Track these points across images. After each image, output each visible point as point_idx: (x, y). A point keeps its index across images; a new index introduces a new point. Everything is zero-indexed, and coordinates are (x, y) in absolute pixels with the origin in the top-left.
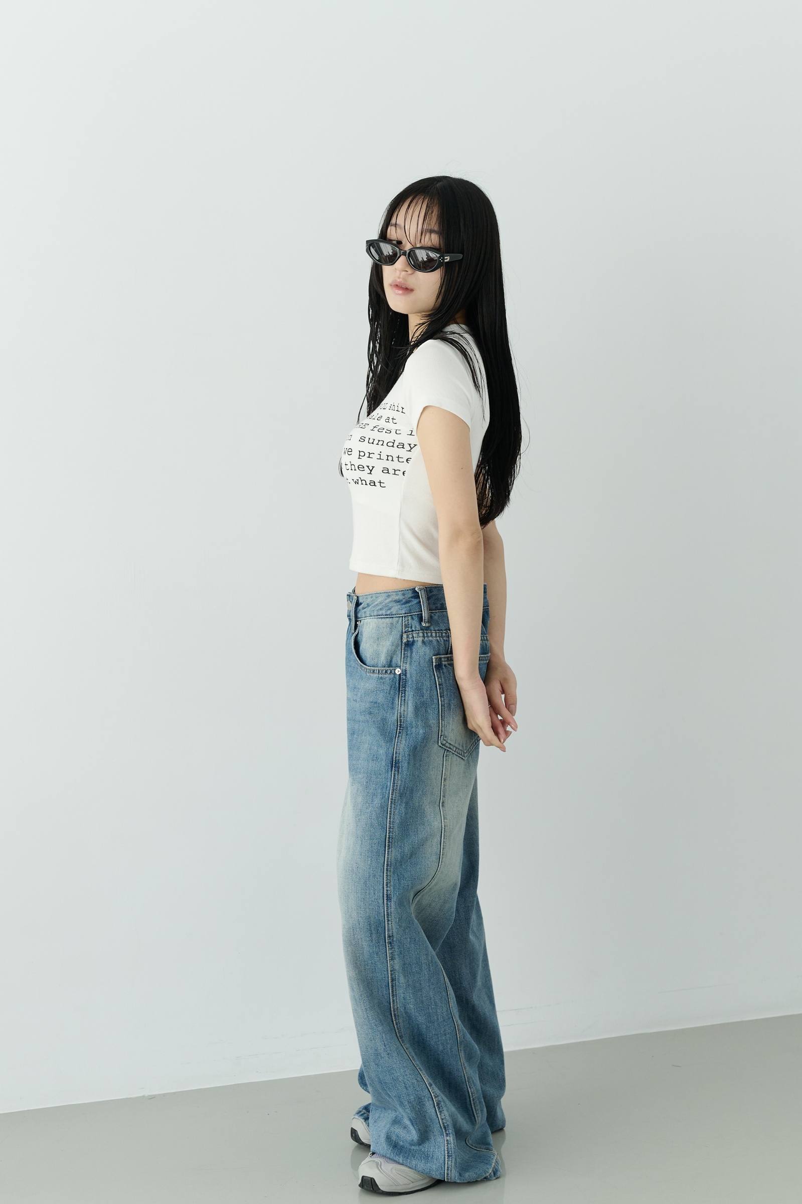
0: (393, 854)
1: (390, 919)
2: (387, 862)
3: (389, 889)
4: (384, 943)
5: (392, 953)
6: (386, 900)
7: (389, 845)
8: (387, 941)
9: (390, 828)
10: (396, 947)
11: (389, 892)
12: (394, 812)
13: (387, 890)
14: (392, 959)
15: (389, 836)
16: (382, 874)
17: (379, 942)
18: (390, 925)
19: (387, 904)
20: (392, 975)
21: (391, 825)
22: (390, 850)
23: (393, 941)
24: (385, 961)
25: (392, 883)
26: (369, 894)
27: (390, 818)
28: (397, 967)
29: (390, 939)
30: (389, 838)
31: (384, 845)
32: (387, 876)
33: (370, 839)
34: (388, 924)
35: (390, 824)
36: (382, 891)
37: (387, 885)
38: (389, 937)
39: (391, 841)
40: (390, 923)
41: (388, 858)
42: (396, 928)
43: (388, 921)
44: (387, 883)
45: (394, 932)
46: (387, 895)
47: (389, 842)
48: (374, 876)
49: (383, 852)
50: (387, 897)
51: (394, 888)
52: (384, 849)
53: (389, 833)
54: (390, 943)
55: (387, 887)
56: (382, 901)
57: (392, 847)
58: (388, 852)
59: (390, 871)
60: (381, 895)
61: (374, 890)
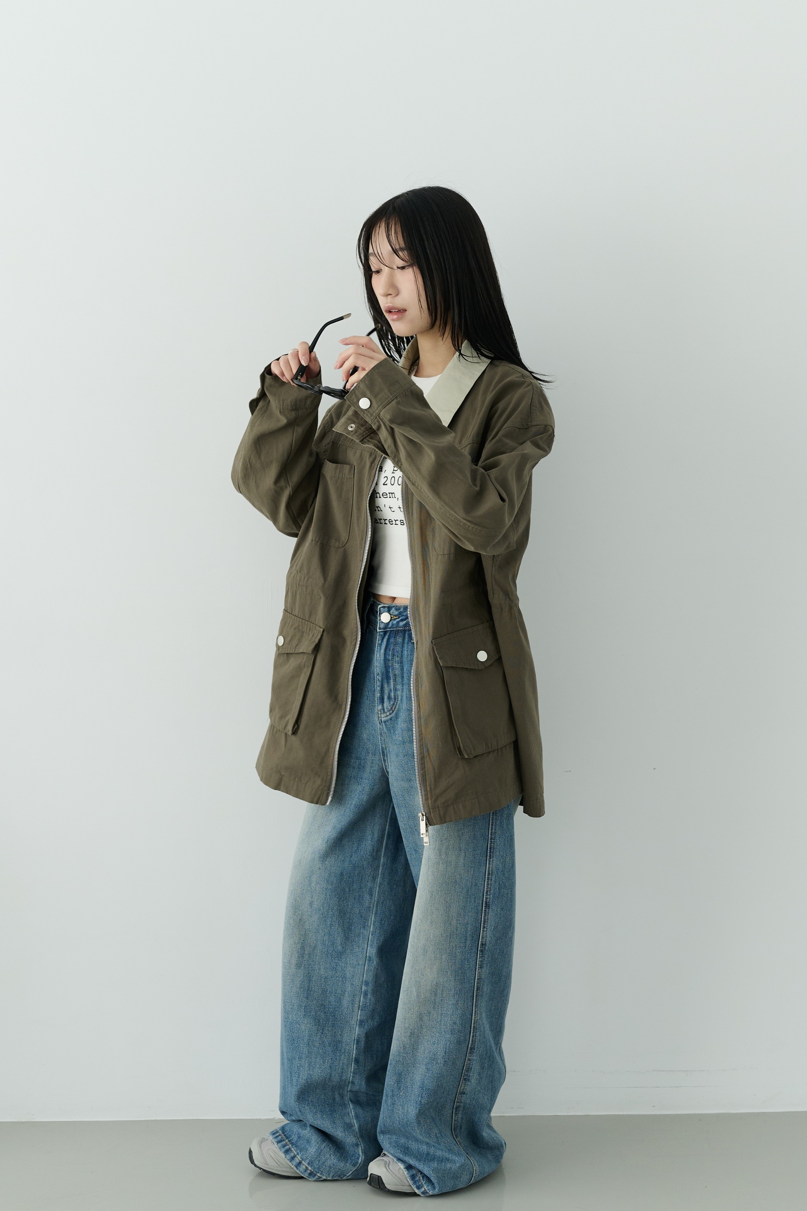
0: (494, 864)
1: (486, 926)
2: (489, 871)
3: (488, 896)
4: (476, 951)
5: (482, 961)
6: (485, 906)
7: (490, 855)
8: (479, 949)
9: (491, 839)
10: (486, 956)
11: (488, 899)
12: (496, 823)
13: (486, 898)
14: (481, 967)
15: (491, 846)
16: (483, 883)
17: (472, 949)
18: (485, 932)
19: (485, 911)
20: (478, 983)
21: (493, 836)
22: (491, 860)
23: (485, 949)
24: (474, 969)
25: (492, 892)
26: (470, 902)
27: (492, 829)
28: (483, 977)
29: (482, 947)
30: (490, 848)
31: (485, 855)
32: (488, 884)
33: (474, 850)
34: (483, 931)
35: (491, 835)
36: (481, 899)
37: (487, 893)
38: (482, 944)
39: (492, 851)
40: (485, 930)
41: (489, 867)
42: (490, 937)
43: (484, 927)
44: (487, 891)
45: (487, 940)
46: (486, 902)
47: (490, 852)
48: (476, 885)
49: (485, 862)
50: (486, 904)
51: (493, 896)
52: (485, 859)
53: (491, 844)
54: (482, 951)
55: (487, 895)
56: (481, 908)
57: (493, 856)
58: (489, 861)
59: (491, 880)
60: (481, 902)
61: (475, 898)
